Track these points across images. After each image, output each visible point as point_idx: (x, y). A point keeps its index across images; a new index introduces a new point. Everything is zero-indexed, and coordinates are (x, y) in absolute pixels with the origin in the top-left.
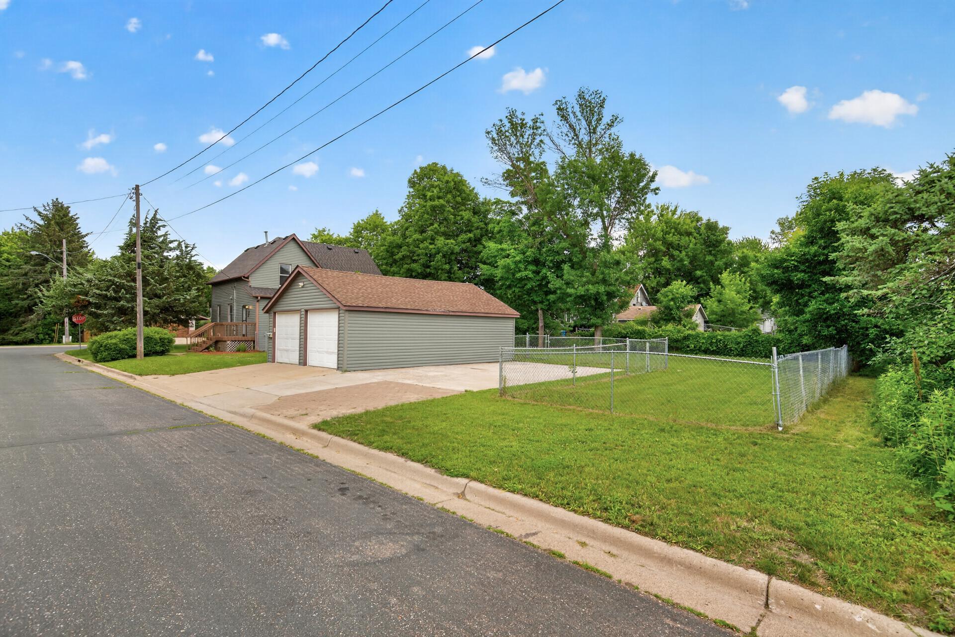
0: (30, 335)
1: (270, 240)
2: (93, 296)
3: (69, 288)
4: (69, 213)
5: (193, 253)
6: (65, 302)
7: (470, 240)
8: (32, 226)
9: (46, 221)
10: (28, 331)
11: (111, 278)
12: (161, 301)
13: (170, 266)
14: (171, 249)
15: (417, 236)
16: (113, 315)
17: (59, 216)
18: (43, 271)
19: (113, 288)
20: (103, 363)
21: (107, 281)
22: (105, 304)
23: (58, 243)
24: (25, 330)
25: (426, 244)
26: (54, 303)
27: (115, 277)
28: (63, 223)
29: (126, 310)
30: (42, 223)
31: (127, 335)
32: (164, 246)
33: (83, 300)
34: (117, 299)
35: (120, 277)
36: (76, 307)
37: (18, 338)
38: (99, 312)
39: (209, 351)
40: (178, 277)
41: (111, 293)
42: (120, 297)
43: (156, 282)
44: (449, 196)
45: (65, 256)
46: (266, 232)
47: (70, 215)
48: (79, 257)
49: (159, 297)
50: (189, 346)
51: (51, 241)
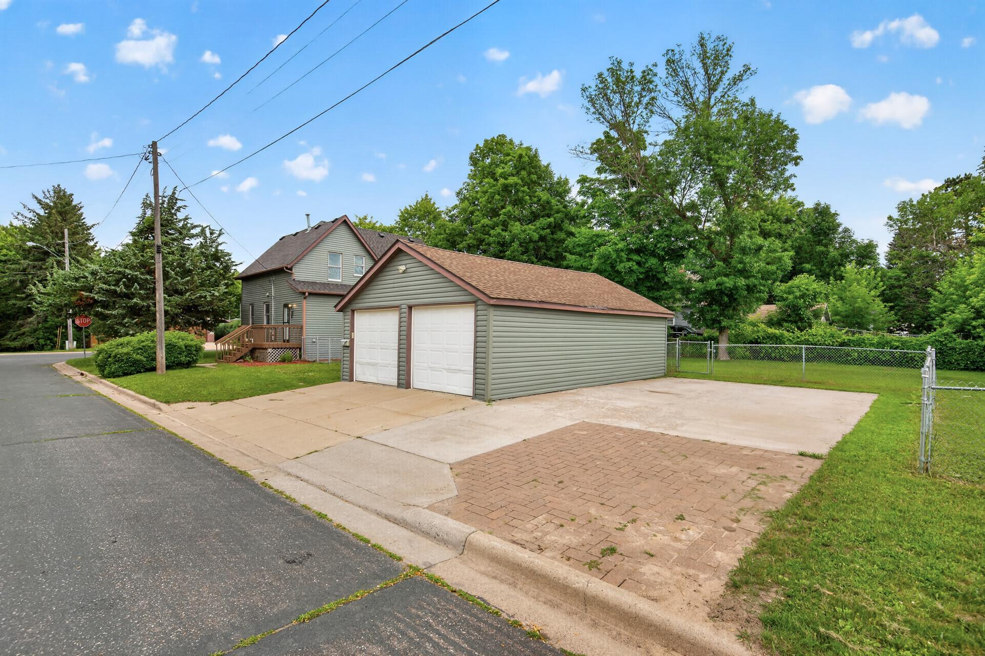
0: (29, 340)
1: (314, 223)
2: (99, 292)
3: (69, 282)
4: (72, 201)
5: (220, 240)
6: (65, 300)
7: (549, 226)
8: (31, 215)
9: (46, 209)
10: (27, 336)
11: (121, 269)
12: (184, 298)
13: (194, 254)
14: (193, 236)
15: (486, 221)
16: (124, 316)
17: (61, 204)
18: (44, 267)
19: (124, 282)
20: (112, 380)
21: (116, 273)
22: (114, 302)
23: (60, 235)
24: (24, 334)
25: (498, 230)
26: (50, 301)
27: (126, 268)
28: (66, 213)
29: (140, 309)
30: (42, 212)
31: (143, 342)
32: (184, 232)
33: (87, 297)
34: (129, 296)
35: (133, 268)
36: (79, 306)
37: (17, 344)
38: (107, 312)
39: (245, 361)
40: (203, 269)
41: (121, 288)
42: (133, 294)
43: (176, 274)
44: (524, 173)
45: (67, 249)
46: (308, 215)
47: (74, 203)
48: (85, 249)
49: (181, 293)
50: (219, 353)
51: (52, 232)
